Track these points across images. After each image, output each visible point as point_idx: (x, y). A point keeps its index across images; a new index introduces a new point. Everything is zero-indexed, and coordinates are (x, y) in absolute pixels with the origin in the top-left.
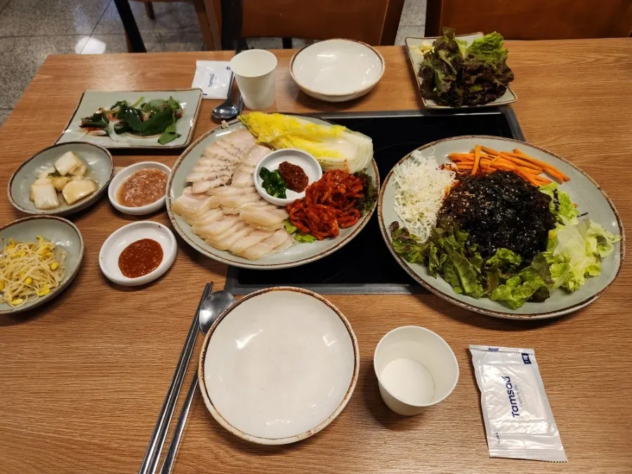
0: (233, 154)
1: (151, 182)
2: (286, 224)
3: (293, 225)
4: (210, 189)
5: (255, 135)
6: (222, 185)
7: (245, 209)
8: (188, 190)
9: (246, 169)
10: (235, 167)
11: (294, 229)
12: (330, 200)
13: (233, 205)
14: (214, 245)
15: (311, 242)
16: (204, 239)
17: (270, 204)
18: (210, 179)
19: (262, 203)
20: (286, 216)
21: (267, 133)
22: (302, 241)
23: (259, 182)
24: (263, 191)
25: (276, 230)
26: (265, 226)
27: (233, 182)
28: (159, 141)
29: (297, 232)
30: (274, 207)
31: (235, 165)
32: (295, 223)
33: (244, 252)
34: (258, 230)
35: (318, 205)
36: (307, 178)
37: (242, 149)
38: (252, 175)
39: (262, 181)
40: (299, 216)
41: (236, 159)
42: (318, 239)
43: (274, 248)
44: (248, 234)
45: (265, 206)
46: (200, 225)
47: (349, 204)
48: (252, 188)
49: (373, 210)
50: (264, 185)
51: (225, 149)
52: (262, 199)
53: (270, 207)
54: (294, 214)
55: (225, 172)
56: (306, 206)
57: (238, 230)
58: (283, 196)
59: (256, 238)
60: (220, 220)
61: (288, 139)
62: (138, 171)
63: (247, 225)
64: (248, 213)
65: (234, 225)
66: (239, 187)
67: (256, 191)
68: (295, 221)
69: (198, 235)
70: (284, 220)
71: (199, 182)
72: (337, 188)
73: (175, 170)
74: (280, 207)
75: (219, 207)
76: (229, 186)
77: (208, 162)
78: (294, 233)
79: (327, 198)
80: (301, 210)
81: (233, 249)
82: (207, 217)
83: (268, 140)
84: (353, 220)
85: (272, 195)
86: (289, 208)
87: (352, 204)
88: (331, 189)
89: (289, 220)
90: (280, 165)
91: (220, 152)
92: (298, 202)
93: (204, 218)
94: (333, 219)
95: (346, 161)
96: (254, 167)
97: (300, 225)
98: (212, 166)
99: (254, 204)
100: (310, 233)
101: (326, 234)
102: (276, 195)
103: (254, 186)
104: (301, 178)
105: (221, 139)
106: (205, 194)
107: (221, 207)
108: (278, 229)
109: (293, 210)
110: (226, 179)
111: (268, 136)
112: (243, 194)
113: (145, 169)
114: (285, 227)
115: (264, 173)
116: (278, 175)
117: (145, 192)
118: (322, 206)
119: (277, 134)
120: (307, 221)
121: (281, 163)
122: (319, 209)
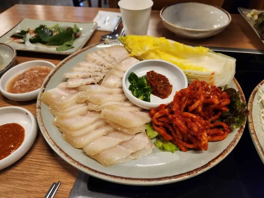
0: (109, 62)
1: (40, 76)
2: (148, 128)
3: (154, 130)
4: (82, 85)
5: (129, 50)
6: (93, 84)
7: (108, 107)
8: (63, 85)
9: (117, 73)
10: (108, 70)
11: (156, 134)
12: (200, 109)
13: (98, 102)
14: (69, 140)
15: (172, 152)
16: (62, 133)
17: (135, 106)
18: (84, 78)
19: (127, 104)
20: (148, 119)
21: (139, 49)
22: (163, 149)
23: (126, 85)
24: (129, 93)
25: (136, 134)
26: (126, 128)
27: (103, 82)
28: (57, 49)
29: (158, 138)
30: (137, 109)
31: (108, 69)
32: (158, 129)
33: (98, 154)
34: (117, 131)
35: (186, 113)
36: (171, 86)
37: (117, 59)
38: (122, 78)
39: (129, 84)
40: (163, 122)
41: (110, 65)
42: (181, 150)
43: (132, 154)
44: (107, 134)
45: (128, 107)
46: (62, 118)
47: (213, 116)
48: (119, 90)
49: (244, 126)
50: (131, 88)
51: (104, 57)
52: (127, 100)
53: (134, 109)
54: (157, 119)
55: (99, 74)
56: (172, 113)
57: (98, 128)
58: (147, 99)
59: (114, 140)
60: (83, 115)
61: (156, 53)
62: (33, 67)
63: (107, 124)
64: (110, 111)
65: (95, 122)
66: (109, 87)
67: (123, 93)
68: (158, 126)
69: (58, 128)
70: (147, 124)
71: (75, 78)
72: (208, 98)
73: (59, 68)
74: (143, 110)
75: (85, 102)
76: (99, 85)
77: (87, 64)
78: (154, 138)
79: (197, 107)
80: (166, 116)
81: (87, 149)
82: (71, 111)
83: (139, 54)
84: (223, 135)
85: (137, 97)
86: (152, 112)
87: (217, 117)
88: (202, 98)
89: (151, 124)
90: (148, 73)
91: (99, 59)
92: (163, 108)
93: (68, 112)
94: (203, 131)
95: (213, 74)
96: (124, 72)
97: (162, 131)
98: (89, 68)
99: (118, 103)
100: (172, 142)
101: (191, 146)
102: (142, 97)
103: (121, 88)
104: (166, 86)
105: (102, 49)
106: (76, 89)
107: (86, 102)
108: (139, 133)
109: (157, 115)
110: (98, 79)
111: (139, 51)
112: (111, 94)
113: (39, 67)
114: (146, 130)
115: (132, 77)
116: (145, 81)
117: (32, 83)
118: (191, 115)
119: (147, 49)
120: (171, 129)
121: (149, 71)
122: (188, 117)
